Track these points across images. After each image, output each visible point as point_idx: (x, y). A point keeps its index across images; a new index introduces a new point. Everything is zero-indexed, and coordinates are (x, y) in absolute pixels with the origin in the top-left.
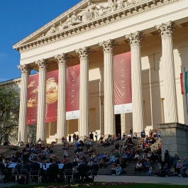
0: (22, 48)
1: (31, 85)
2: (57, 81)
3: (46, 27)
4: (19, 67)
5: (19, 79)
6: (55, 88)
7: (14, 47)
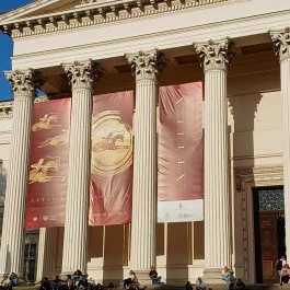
0: (22, 26)
1: (43, 125)
2: (128, 121)
5: (7, 105)
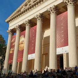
1: (13, 41)
3: (21, 7)
4: (8, 31)
6: (24, 41)
7: (6, 21)
